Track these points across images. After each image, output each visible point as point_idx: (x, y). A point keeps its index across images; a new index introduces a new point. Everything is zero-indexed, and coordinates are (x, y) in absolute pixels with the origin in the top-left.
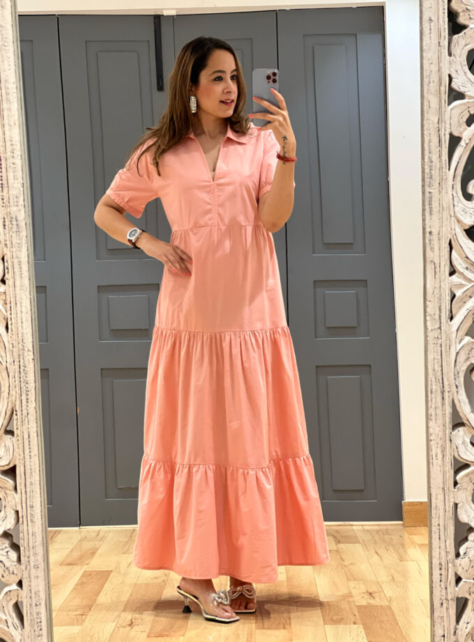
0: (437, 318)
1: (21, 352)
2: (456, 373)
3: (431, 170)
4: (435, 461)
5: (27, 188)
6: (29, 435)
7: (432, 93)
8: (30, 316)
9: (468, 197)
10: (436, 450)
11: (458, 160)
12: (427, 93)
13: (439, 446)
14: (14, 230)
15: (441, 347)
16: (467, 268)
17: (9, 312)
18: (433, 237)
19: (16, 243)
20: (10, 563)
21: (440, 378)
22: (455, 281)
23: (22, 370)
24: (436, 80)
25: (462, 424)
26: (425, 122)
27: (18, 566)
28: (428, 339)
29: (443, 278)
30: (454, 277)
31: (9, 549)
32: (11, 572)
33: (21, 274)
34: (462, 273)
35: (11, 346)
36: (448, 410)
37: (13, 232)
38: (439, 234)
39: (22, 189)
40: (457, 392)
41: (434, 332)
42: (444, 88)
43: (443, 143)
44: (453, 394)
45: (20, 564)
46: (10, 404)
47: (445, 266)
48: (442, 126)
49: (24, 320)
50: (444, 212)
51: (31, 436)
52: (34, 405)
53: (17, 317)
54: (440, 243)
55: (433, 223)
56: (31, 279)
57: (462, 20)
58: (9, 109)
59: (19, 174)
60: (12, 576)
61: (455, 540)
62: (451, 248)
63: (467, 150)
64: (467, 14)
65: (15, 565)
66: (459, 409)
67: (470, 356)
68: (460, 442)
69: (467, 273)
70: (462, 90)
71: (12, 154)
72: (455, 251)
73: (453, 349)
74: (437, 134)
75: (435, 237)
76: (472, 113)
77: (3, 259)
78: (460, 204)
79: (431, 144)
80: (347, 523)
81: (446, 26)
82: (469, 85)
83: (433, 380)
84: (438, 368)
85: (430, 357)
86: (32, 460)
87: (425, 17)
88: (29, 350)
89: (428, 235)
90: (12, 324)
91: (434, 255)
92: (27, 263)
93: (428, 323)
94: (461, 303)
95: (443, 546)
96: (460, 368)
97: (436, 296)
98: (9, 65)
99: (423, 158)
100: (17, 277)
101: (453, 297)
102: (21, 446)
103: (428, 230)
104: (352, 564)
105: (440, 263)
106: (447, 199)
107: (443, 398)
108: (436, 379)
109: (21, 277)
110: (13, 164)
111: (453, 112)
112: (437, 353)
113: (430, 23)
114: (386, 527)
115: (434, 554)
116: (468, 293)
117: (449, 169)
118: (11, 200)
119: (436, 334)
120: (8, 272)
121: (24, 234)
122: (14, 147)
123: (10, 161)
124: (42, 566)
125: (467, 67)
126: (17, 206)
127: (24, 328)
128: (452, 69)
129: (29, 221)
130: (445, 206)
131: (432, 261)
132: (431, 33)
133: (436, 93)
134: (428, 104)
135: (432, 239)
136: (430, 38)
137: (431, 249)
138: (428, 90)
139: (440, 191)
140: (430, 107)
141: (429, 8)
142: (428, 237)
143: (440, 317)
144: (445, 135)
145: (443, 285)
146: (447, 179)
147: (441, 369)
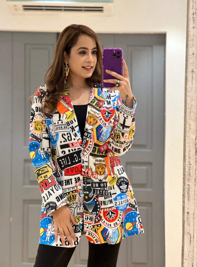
3: (190, 170)
7: (192, 120)
12: (189, 119)
18: (189, 215)
26: (187, 138)
38: (194, 215)
54: (194, 221)
55: (190, 206)
74: (194, 147)
75: (191, 216)
79: (190, 153)
87: (189, 69)
89: (186, 214)
91: (190, 228)
99: (184, 162)
103: (186, 211)
105: (194, 235)
113: (192, 73)
131: (189, 233)
132: (192, 80)
133: (194, 120)
134: (189, 126)
135: (189, 217)
136: (192, 83)
137: (188, 224)
138: (189, 117)
139: (195, 185)
140: (190, 128)
141: (193, 63)
142: (186, 216)
145: (195, 250)
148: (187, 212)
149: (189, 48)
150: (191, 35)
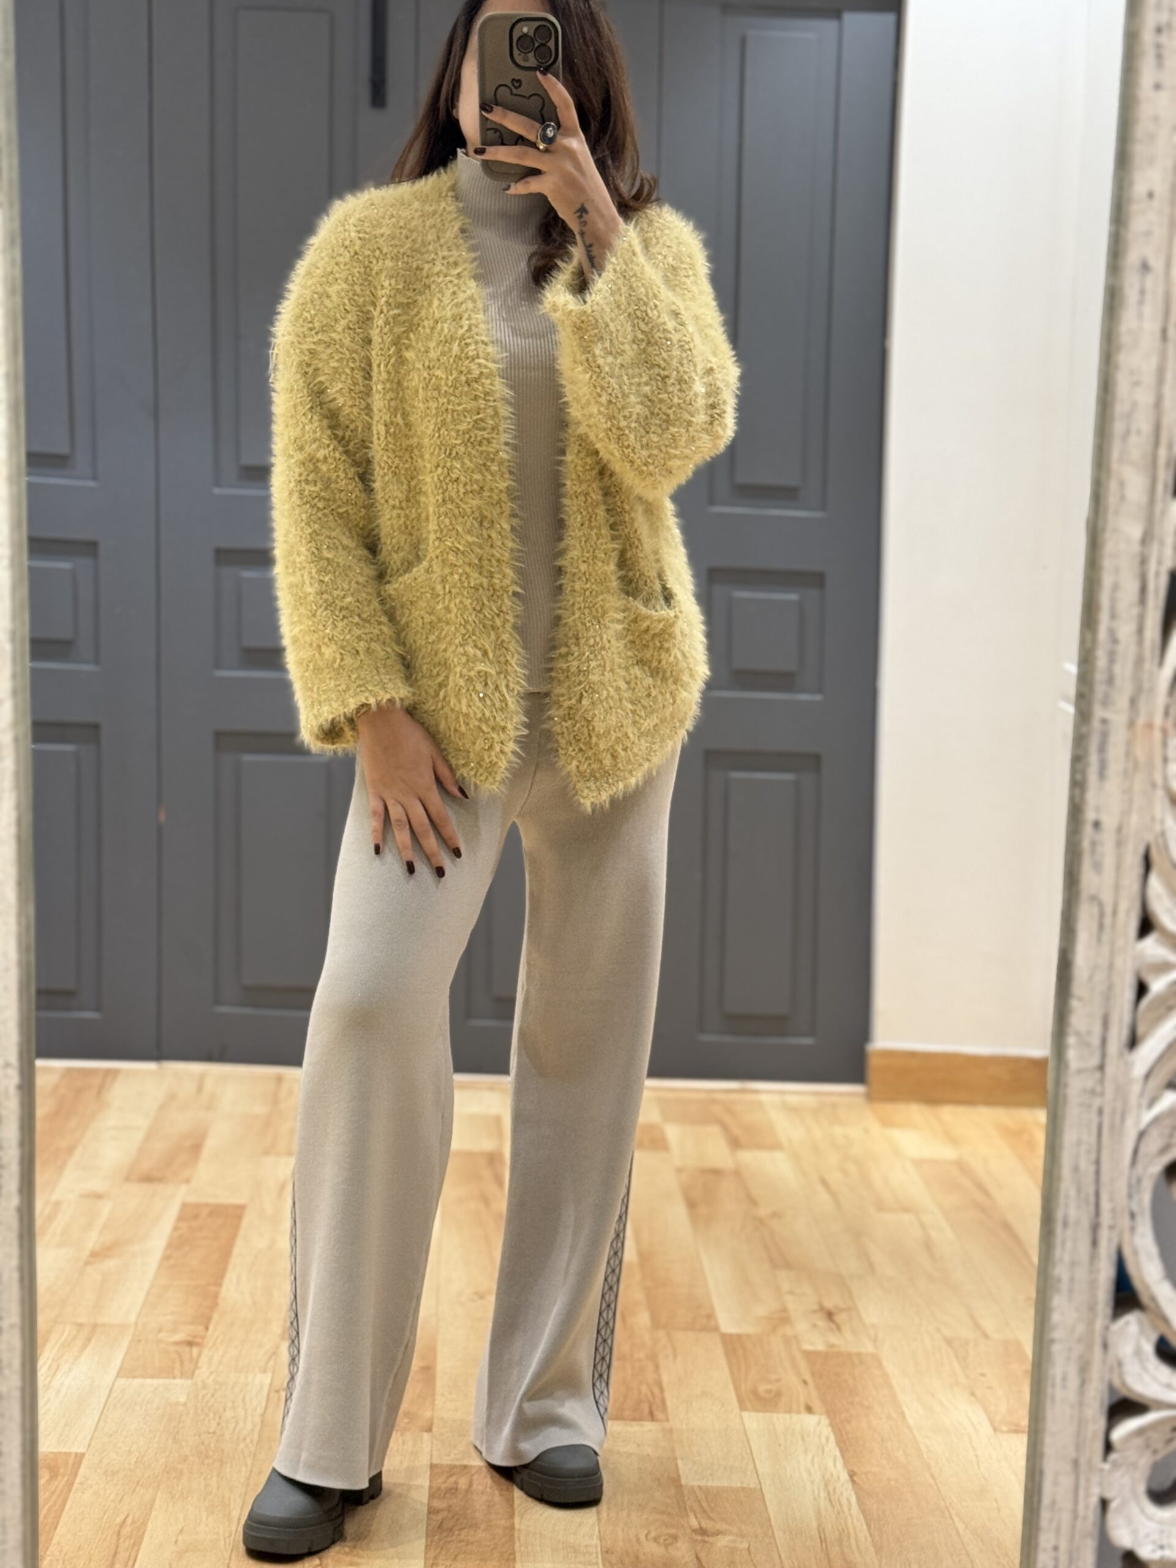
0: (1096, 1041)
2: (1134, 1180)
3: (1112, 662)
4: (1059, 1390)
10: (1064, 1365)
12: (1119, 459)
15: (1100, 1115)
18: (1105, 834)
21: (1091, 1190)
22: (1151, 953)
25: (1138, 1306)
29: (1120, 942)
30: (1149, 941)
36: (1106, 1271)
38: (1118, 830)
40: (1132, 1228)
41: (1085, 1077)
42: (1166, 454)
43: (1152, 596)
44: (1121, 1234)
47: (1128, 912)
48: (1150, 548)
50: (1138, 775)
54: (1119, 854)
55: (1106, 800)
66: (1131, 1269)
68: (1129, 1351)
72: (1158, 875)
73: (1130, 1123)
74: (1137, 571)
75: (1108, 838)
79: (1117, 593)
83: (1073, 1193)
84: (1086, 1166)
85: (1069, 1137)
87: (1131, 259)
89: (1088, 829)
91: (1101, 881)
93: (1072, 1055)
94: (1160, 1011)
96: (1147, 1169)
97: (1099, 988)
101: (1142, 989)
103: (1090, 815)
105: (1115, 906)
106: (1148, 741)
107: (1095, 1243)
108: (1079, 1191)
112: (1089, 1128)
113: (1142, 276)
117: (1161, 666)
119: (1090, 1082)
130: (1141, 760)
131: (1094, 898)
132: (1141, 302)
134: (1119, 491)
135: (1100, 840)
136: (1140, 316)
137: (1097, 866)
138: (1121, 452)
139: (1131, 719)
140: (1122, 496)
141: (1145, 234)
142: (1087, 834)
143: (1104, 1041)
144: (1157, 574)
145: (1119, 962)
146: (1152, 690)
147: (1092, 1168)
148: (1094, 820)
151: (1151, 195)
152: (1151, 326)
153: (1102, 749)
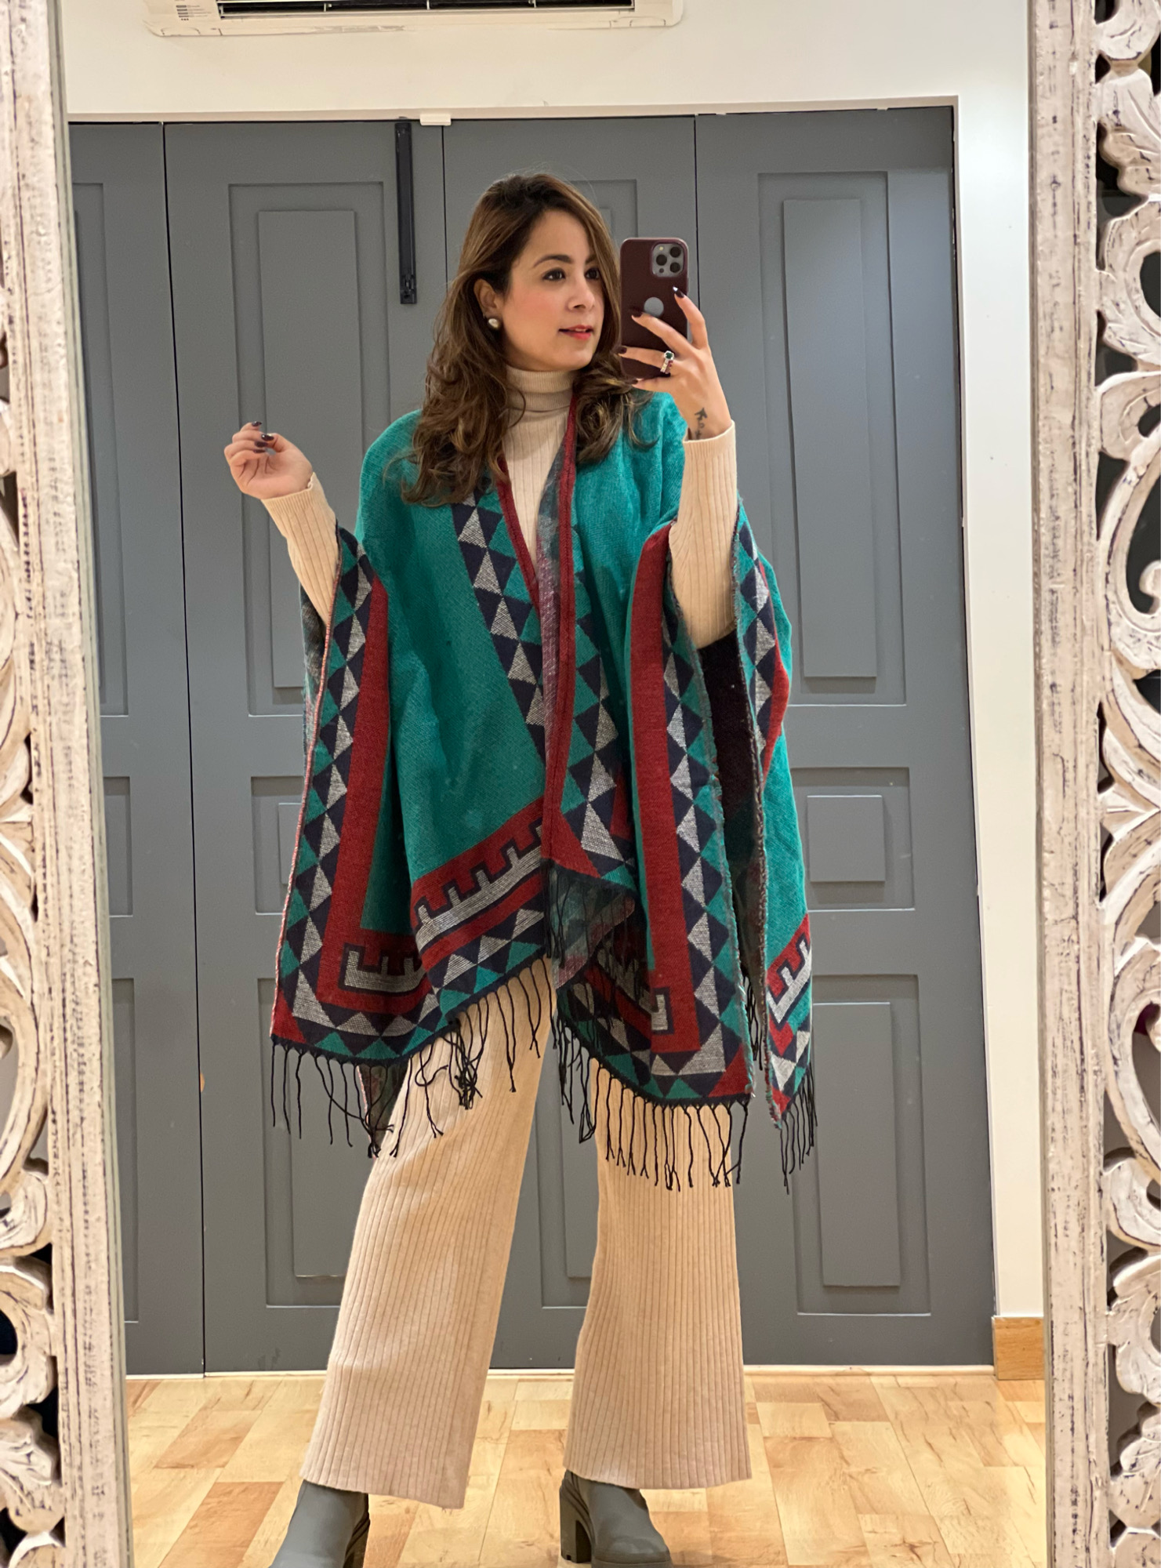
0: (1069, 892)
1: (69, 966)
2: (1113, 1026)
3: (1055, 537)
4: (1061, 1240)
5: (88, 571)
6: (84, 1171)
7: (1058, 356)
8: (92, 881)
9: (1143, 602)
10: (1064, 1214)
11: (1119, 515)
12: (1047, 353)
13: (1073, 1202)
14: (56, 671)
15: (1078, 962)
16: (1140, 772)
17: (40, 871)
18: (1060, 696)
19: (60, 702)
20: (36, 1481)
21: (1075, 1038)
22: (1110, 803)
23: (68, 1011)
24: (1068, 325)
25: (1128, 1152)
26: (1040, 424)
27: (54, 1488)
28: (1047, 942)
29: (1083, 795)
30: (1109, 792)
31: (33, 1448)
32: (37, 1503)
33: (70, 778)
34: (1130, 784)
35: (44, 952)
36: (1095, 1117)
37: (53, 678)
38: (1073, 691)
39: (75, 575)
40: (1116, 1073)
41: (1060, 925)
42: (1087, 345)
43: (1084, 475)
44: (1105, 1078)
45: (60, 1484)
46: (39, 1094)
47: (1087, 766)
48: (1082, 433)
49: (76, 888)
50: (1087, 639)
51: (89, 1174)
52: (97, 1098)
53: (59, 883)
54: (1075, 714)
55: (1060, 665)
56: (95, 790)
57: (1129, 182)
58: (47, 385)
59: (70, 538)
60: (41, 1511)
61: (1110, 1433)
62: (1102, 725)
63: (1141, 492)
64: (1142, 168)
65: (47, 1487)
66: (1120, 1115)
67: (1148, 985)
68: (1123, 1195)
69: (1139, 783)
70: (1129, 348)
71: (53, 492)
72: (1113, 731)
73: (1105, 967)
74: (1069, 452)
75: (1064, 696)
76: (1153, 403)
77: (28, 741)
78: (1125, 621)
79: (1055, 476)
80: (856, 1368)
81: (1093, 198)
82: (1145, 337)
83: (1059, 1041)
84: (1069, 1013)
85: (1052, 987)
86: (91, 1231)
87: (1043, 176)
88: (86, 963)
89: (1046, 691)
90: (46, 898)
91: (1061, 739)
92: (85, 751)
93: (1047, 906)
94: (1127, 858)
95: (1080, 1447)
96: (1125, 1015)
97: (1067, 840)
98: (49, 280)
99: (1036, 510)
100: (62, 786)
101: (1107, 841)
102: (65, 1197)
103: (1047, 679)
104: (867, 1470)
105: (1075, 760)
106: (1092, 606)
107: (1082, 1089)
108: (1064, 1040)
109: (70, 785)
110: (55, 514)
111: (1107, 401)
112: (1068, 976)
113: (1053, 190)
114: (952, 1380)
115: (1058, 1465)
116: (1144, 833)
117: (1098, 536)
118: (50, 600)
119: (1067, 930)
120: (39, 774)
121: (79, 681)
122: (58, 475)
123: (49, 507)
124: (112, 1489)
125: (1141, 292)
126: (63, 615)
127: (75, 909)
128: (1106, 300)
129: (92, 650)
130: (1088, 624)
132: (1055, 213)
133: (1066, 356)
134: (1048, 381)
135: (1056, 701)
136: (1054, 226)
137: (1055, 726)
138: (1048, 348)
139: (1075, 588)
140: (1052, 388)
141: (1053, 153)
142: (1047, 698)
143: (1075, 892)
144: (1087, 454)
145: (1083, 813)
146: (1092, 559)
147: (1077, 1015)
148: (1050, 682)
149: (1038, 98)
150: (1043, 53)
151: (1055, 120)
152: (1064, 233)
153: (1053, 619)
